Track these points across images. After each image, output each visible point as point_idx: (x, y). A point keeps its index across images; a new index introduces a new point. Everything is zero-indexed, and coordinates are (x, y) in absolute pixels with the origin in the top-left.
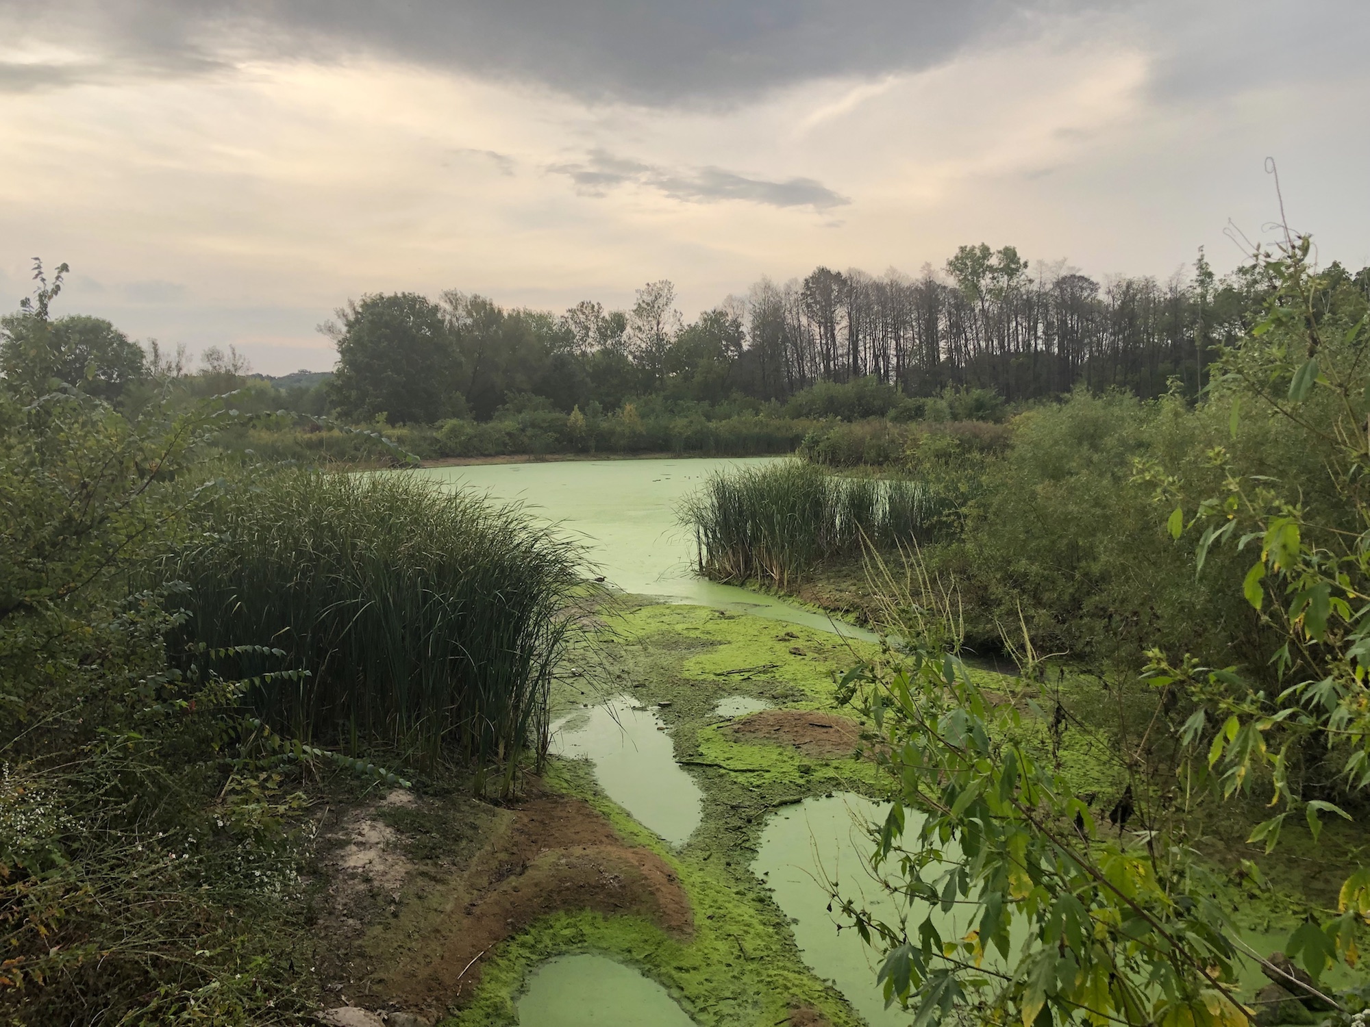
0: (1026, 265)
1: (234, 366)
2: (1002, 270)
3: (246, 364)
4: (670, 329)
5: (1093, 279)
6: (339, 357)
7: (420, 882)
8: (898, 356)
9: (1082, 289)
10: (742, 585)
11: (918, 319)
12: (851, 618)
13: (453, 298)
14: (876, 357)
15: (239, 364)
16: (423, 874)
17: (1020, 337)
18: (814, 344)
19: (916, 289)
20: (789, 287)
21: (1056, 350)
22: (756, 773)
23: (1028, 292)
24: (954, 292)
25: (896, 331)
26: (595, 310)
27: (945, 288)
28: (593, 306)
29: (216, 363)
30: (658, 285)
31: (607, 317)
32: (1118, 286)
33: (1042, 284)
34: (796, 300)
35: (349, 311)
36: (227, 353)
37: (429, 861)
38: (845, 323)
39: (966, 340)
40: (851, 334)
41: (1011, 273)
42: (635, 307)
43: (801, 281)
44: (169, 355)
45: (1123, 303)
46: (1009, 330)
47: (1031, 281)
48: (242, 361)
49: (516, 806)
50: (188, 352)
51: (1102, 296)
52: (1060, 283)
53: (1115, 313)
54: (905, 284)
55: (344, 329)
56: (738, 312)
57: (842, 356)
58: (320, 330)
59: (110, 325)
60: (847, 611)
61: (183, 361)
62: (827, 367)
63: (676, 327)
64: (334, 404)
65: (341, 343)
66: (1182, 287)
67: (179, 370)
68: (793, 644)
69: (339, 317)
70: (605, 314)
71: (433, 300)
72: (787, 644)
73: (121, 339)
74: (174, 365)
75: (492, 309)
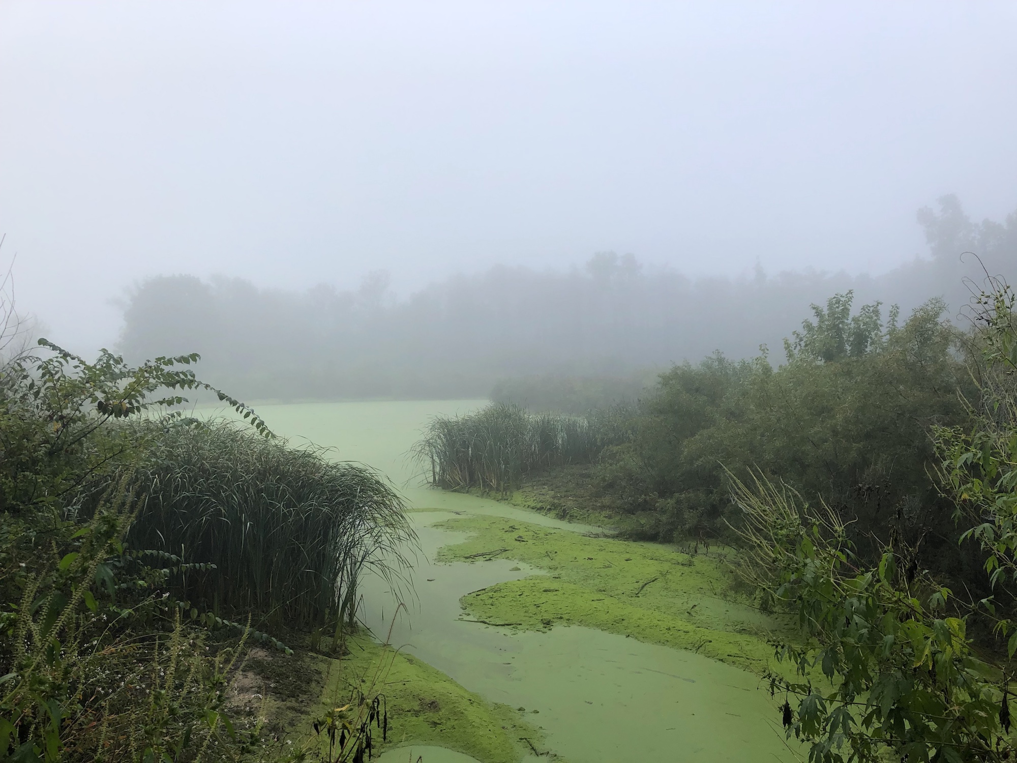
0: (641, 266)
2: (624, 269)
6: (125, 323)
7: (291, 714)
10: (468, 492)
12: (553, 513)
13: (219, 279)
16: (289, 708)
19: (564, 280)
20: (475, 276)
22: (512, 626)
26: (330, 290)
30: (379, 273)
31: (339, 296)
35: (133, 288)
37: (293, 699)
42: (360, 289)
49: (343, 657)
52: (664, 279)
53: (701, 300)
54: (557, 276)
55: (130, 302)
60: (550, 509)
63: (392, 304)
65: (126, 313)
68: (515, 535)
69: (125, 293)
70: (338, 293)
72: (513, 533)
75: (250, 287)
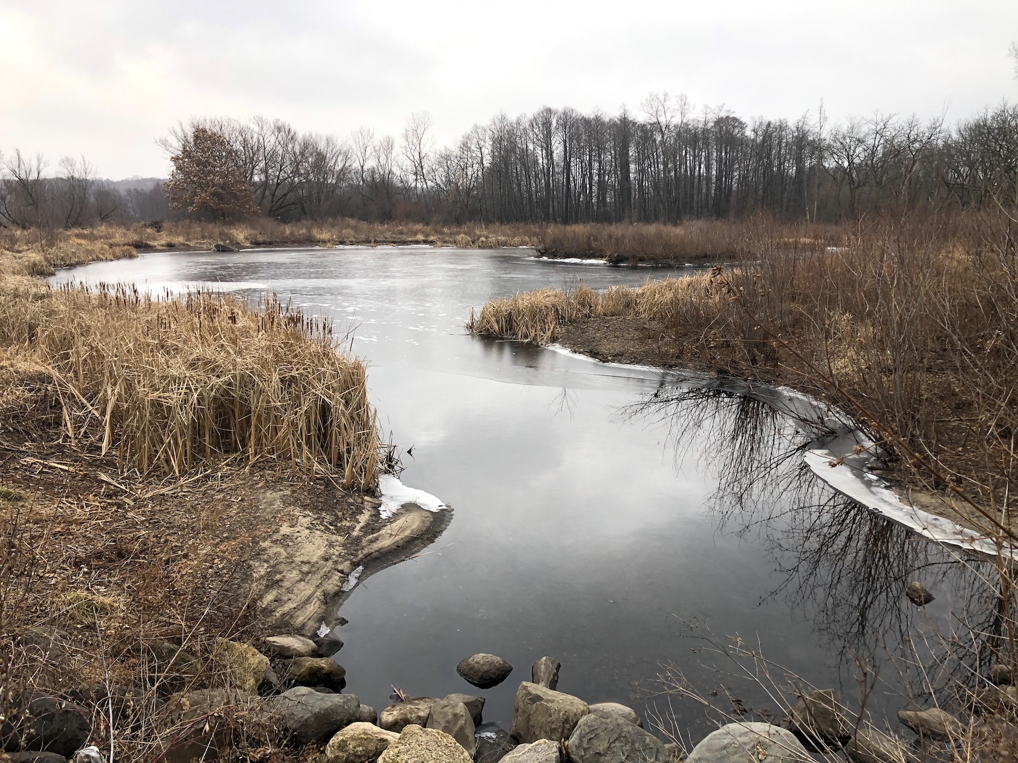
0: (693, 107)
2: (677, 111)
3: (94, 171)
5: (743, 120)
8: (599, 175)
9: (734, 127)
11: (615, 146)
13: (260, 122)
14: (584, 176)
15: (89, 169)
17: (688, 162)
18: (538, 164)
19: (614, 124)
20: (519, 119)
21: (714, 172)
23: (696, 129)
24: (643, 127)
25: (600, 156)
26: (371, 133)
27: (635, 123)
28: (369, 130)
29: (69, 169)
30: (421, 115)
31: (382, 140)
32: (761, 124)
33: (706, 123)
34: (525, 129)
35: (178, 129)
36: (78, 159)
38: (561, 148)
40: (565, 154)
42: (403, 131)
43: (530, 115)
44: (30, 160)
45: (764, 138)
46: (681, 155)
48: (90, 166)
50: (46, 159)
51: (749, 133)
52: (719, 122)
53: (757, 145)
54: (607, 120)
56: (481, 137)
57: (558, 173)
61: (42, 166)
62: (547, 184)
66: (807, 128)
67: (39, 173)
69: (170, 133)
70: (379, 137)
71: (244, 122)
74: (34, 171)
75: (290, 131)
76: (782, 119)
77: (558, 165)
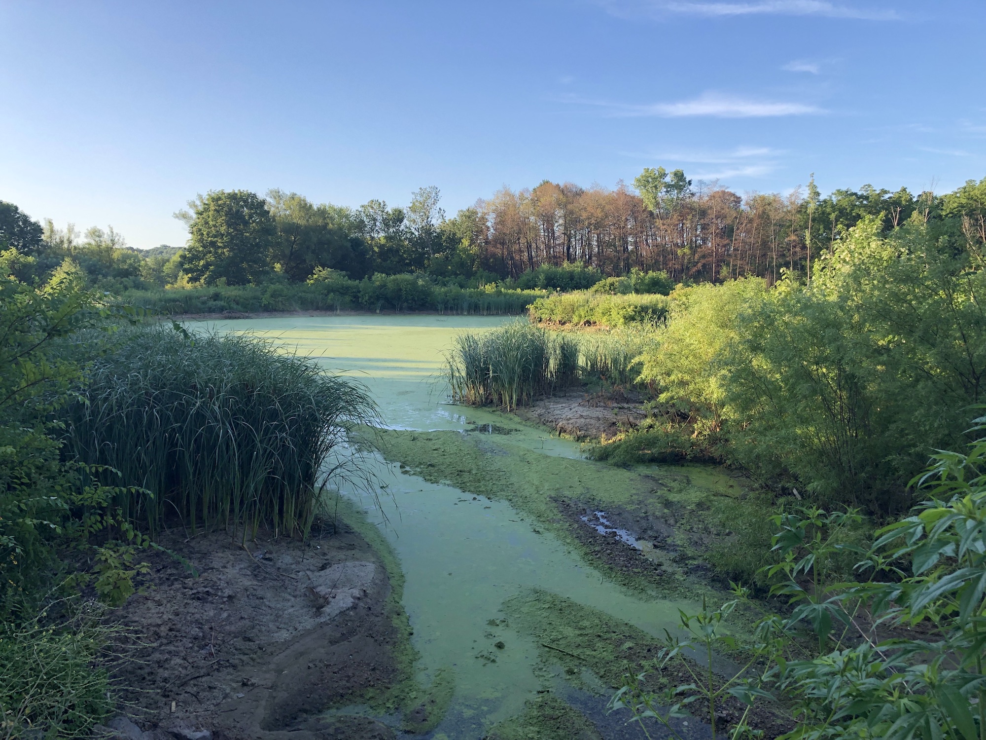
0: (690, 183)
1: (112, 240)
2: (673, 186)
3: (121, 240)
4: (434, 222)
5: (738, 195)
6: (190, 236)
8: (598, 246)
9: (729, 201)
13: (277, 195)
14: (583, 246)
15: (116, 240)
17: (685, 235)
18: (539, 236)
19: (613, 198)
20: (522, 194)
21: (710, 245)
23: (691, 202)
26: (382, 206)
27: (633, 197)
28: (380, 204)
29: (97, 239)
30: (428, 190)
31: (390, 212)
32: (755, 200)
33: (701, 198)
34: (527, 204)
35: (198, 203)
36: (106, 231)
38: (561, 221)
39: (647, 236)
40: (566, 228)
41: (680, 188)
42: (411, 205)
43: (531, 189)
44: (62, 231)
47: (693, 194)
48: (118, 237)
50: (76, 230)
51: (743, 206)
52: (712, 197)
53: (752, 218)
54: (606, 193)
55: (195, 216)
56: (485, 212)
57: (559, 245)
58: (176, 216)
59: (16, 208)
61: (72, 237)
62: (548, 253)
63: (440, 220)
64: (187, 271)
65: (192, 226)
66: (800, 202)
67: (70, 242)
69: (191, 207)
70: (389, 209)
71: (261, 196)
73: (25, 219)
74: (65, 240)
75: (306, 204)
76: (775, 193)
77: (559, 237)
